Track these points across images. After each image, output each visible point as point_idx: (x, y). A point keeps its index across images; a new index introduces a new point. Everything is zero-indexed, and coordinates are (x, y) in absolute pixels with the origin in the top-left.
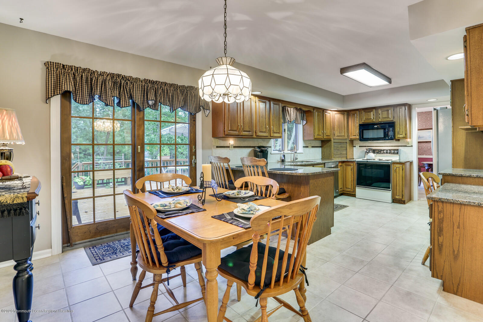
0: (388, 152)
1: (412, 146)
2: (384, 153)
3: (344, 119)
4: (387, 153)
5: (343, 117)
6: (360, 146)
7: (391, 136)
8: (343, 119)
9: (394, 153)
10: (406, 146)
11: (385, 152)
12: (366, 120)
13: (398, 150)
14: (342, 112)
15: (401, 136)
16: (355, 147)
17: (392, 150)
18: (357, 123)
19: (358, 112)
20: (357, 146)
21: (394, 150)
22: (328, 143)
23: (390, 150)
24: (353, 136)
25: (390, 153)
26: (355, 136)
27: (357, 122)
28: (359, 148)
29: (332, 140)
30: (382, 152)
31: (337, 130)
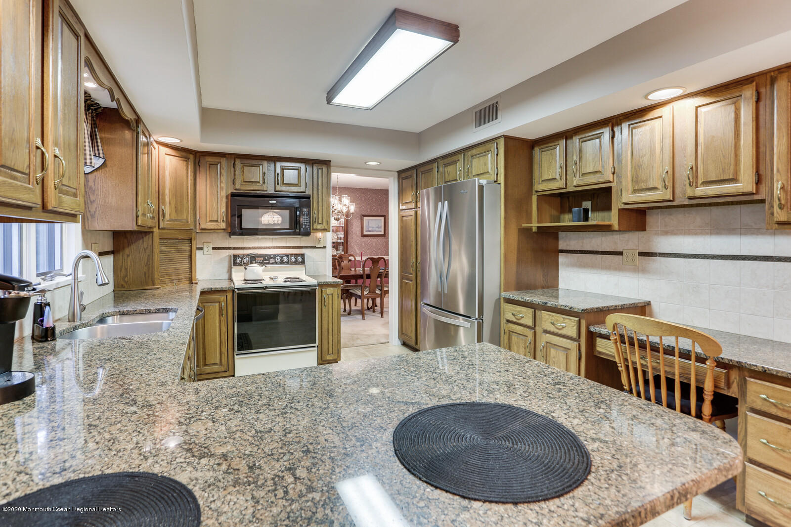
0: (285, 259)
1: (325, 247)
2: (276, 263)
3: (187, 173)
4: (282, 262)
5: (185, 168)
6: (214, 249)
7: (306, 225)
8: (185, 172)
9: (296, 263)
10: (314, 247)
11: (278, 259)
12: (244, 183)
13: (303, 255)
14: (184, 154)
15: (319, 227)
16: (202, 249)
17: (292, 255)
18: (222, 188)
19: (224, 161)
20: (208, 249)
21: (296, 255)
22: (141, 241)
23: (287, 256)
24: (211, 221)
25: (288, 263)
26: (217, 221)
27: (222, 185)
28: (211, 251)
29: (156, 230)
30: (272, 261)
31: (170, 203)
